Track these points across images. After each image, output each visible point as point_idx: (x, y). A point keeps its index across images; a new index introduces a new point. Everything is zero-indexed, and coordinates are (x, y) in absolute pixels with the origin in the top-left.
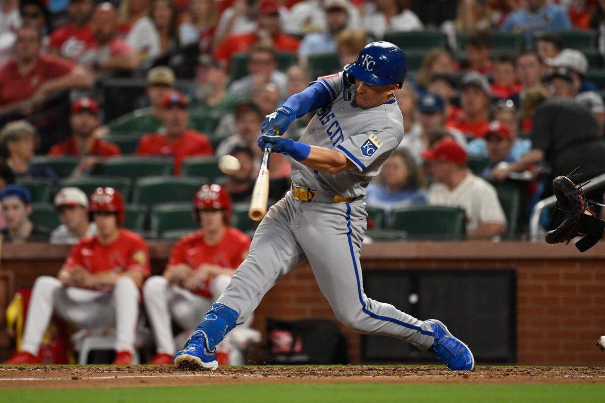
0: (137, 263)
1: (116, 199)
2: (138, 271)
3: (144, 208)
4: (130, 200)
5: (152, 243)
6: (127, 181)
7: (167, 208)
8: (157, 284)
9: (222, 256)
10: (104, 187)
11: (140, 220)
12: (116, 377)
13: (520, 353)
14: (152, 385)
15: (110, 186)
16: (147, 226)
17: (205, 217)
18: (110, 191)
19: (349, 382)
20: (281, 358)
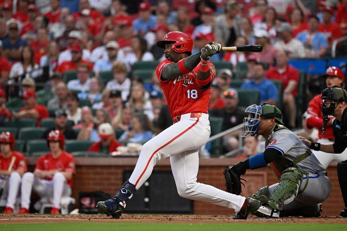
0: (21, 166)
1: (11, 137)
2: (21, 170)
3: (23, 142)
4: (17, 138)
5: (27, 158)
6: (15, 129)
7: (34, 142)
8: (29, 176)
9: (60, 163)
10: (5, 132)
11: (22, 147)
12: (10, 219)
13: (196, 209)
14: (26, 223)
15: (8, 131)
16: (24, 150)
17: (52, 145)
18: (8, 133)
19: (117, 222)
20: (86, 210)
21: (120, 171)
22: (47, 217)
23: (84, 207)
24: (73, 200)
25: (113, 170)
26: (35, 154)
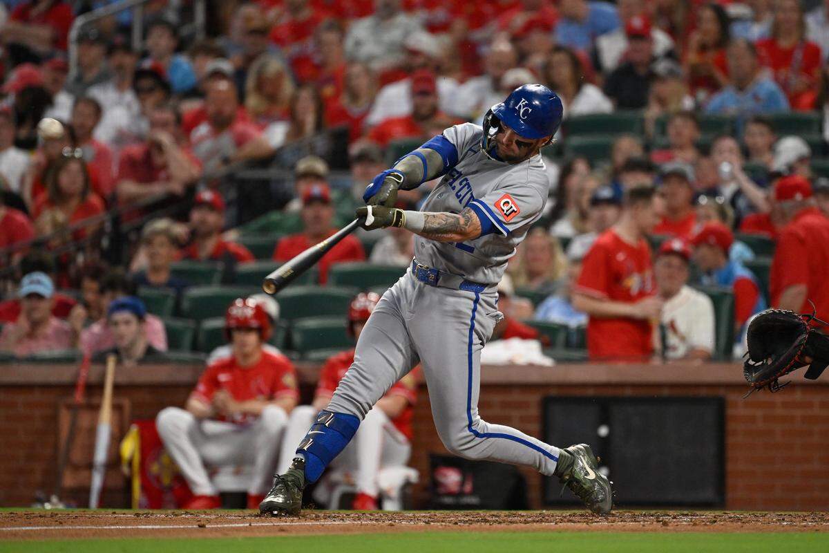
0: (286, 388)
1: (259, 313)
7: (311, 323)
10: (243, 297)
11: (280, 336)
12: (250, 525)
13: (730, 495)
15: (251, 297)
16: (289, 344)
18: (252, 303)
19: (527, 531)
20: (448, 500)
21: (534, 398)
22: (348, 520)
23: (442, 490)
24: (413, 474)
25: (516, 397)
26: (314, 355)
